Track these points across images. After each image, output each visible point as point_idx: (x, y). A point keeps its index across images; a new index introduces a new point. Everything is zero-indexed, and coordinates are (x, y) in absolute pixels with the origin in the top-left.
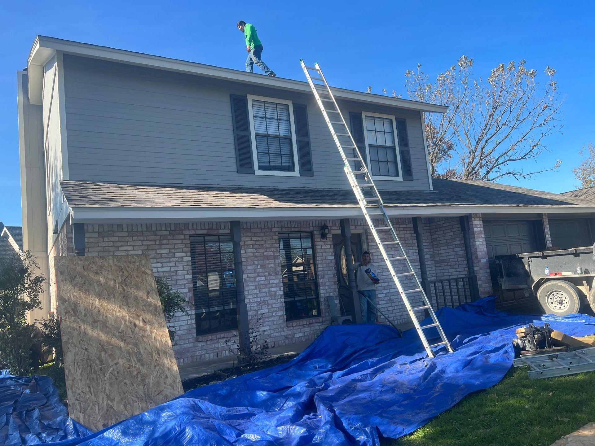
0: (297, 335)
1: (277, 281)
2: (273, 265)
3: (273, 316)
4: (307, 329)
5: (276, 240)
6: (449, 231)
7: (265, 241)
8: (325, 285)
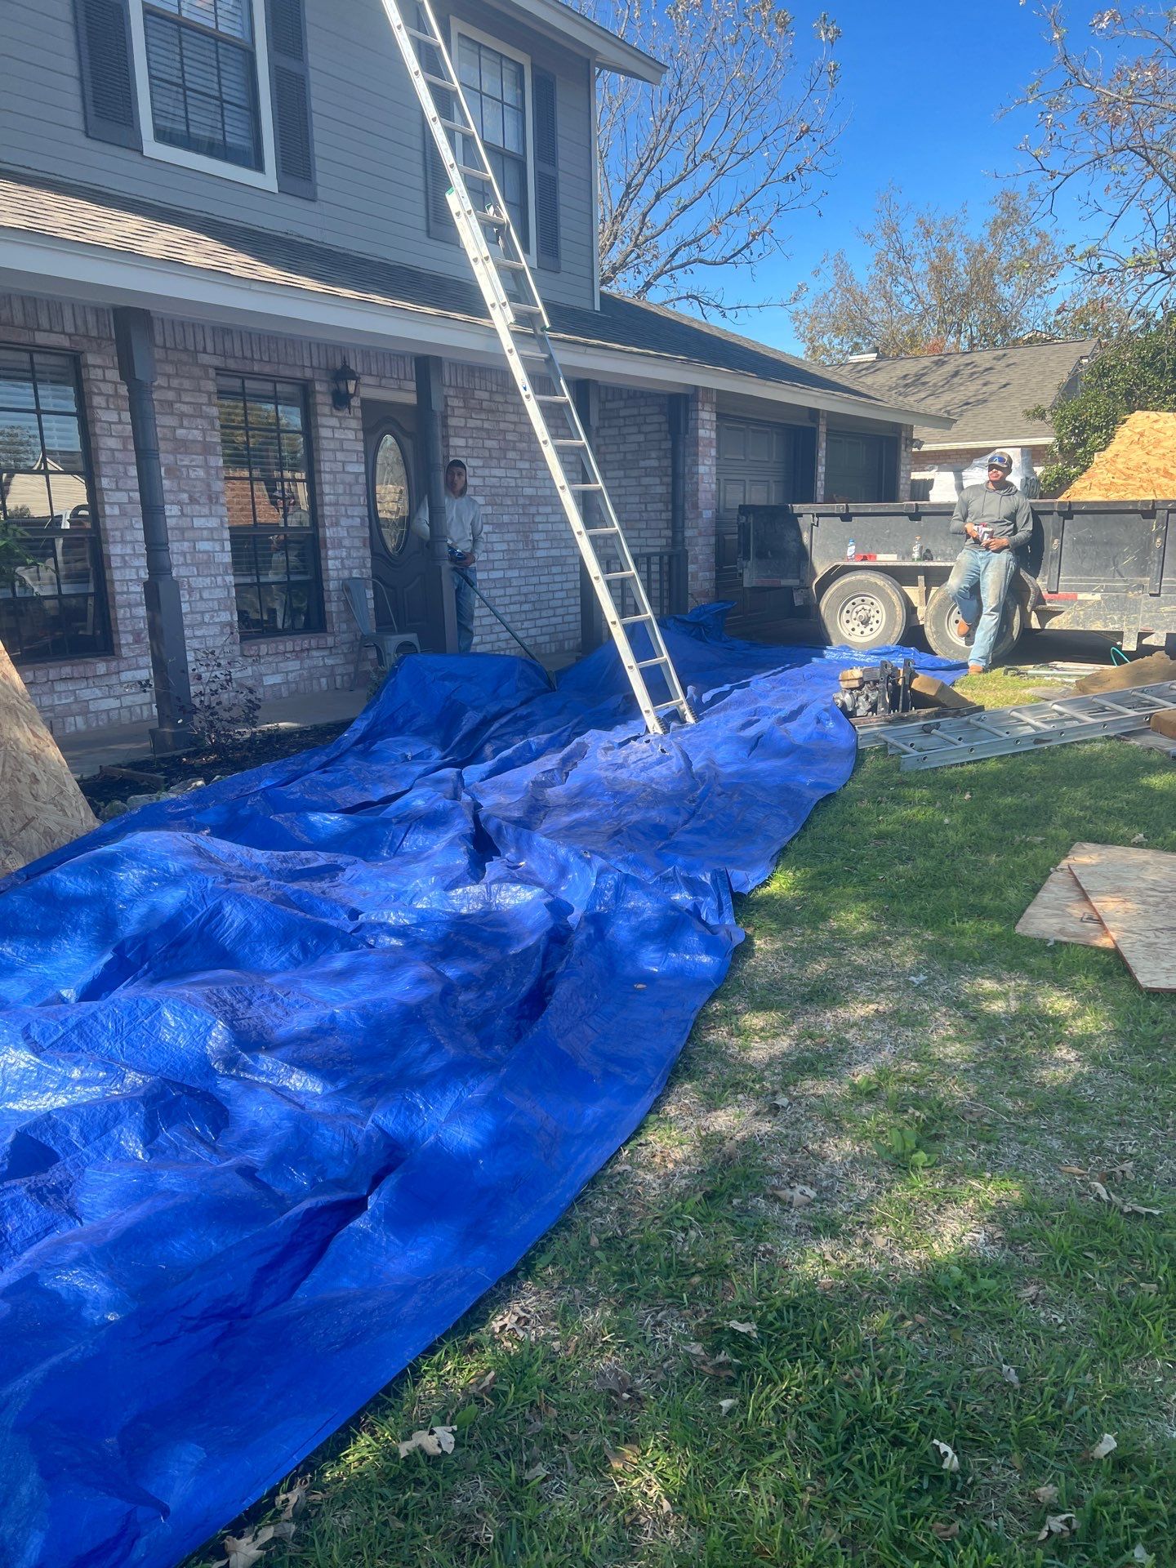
0: (269, 681)
1: (213, 523)
2: (201, 473)
3: (203, 623)
4: (293, 665)
5: (209, 394)
6: (634, 429)
7: (179, 391)
8: (340, 546)
